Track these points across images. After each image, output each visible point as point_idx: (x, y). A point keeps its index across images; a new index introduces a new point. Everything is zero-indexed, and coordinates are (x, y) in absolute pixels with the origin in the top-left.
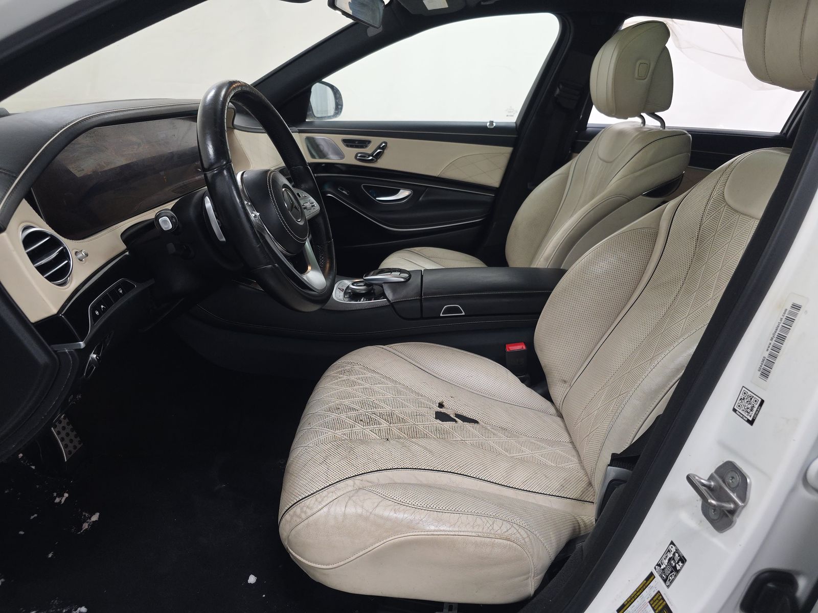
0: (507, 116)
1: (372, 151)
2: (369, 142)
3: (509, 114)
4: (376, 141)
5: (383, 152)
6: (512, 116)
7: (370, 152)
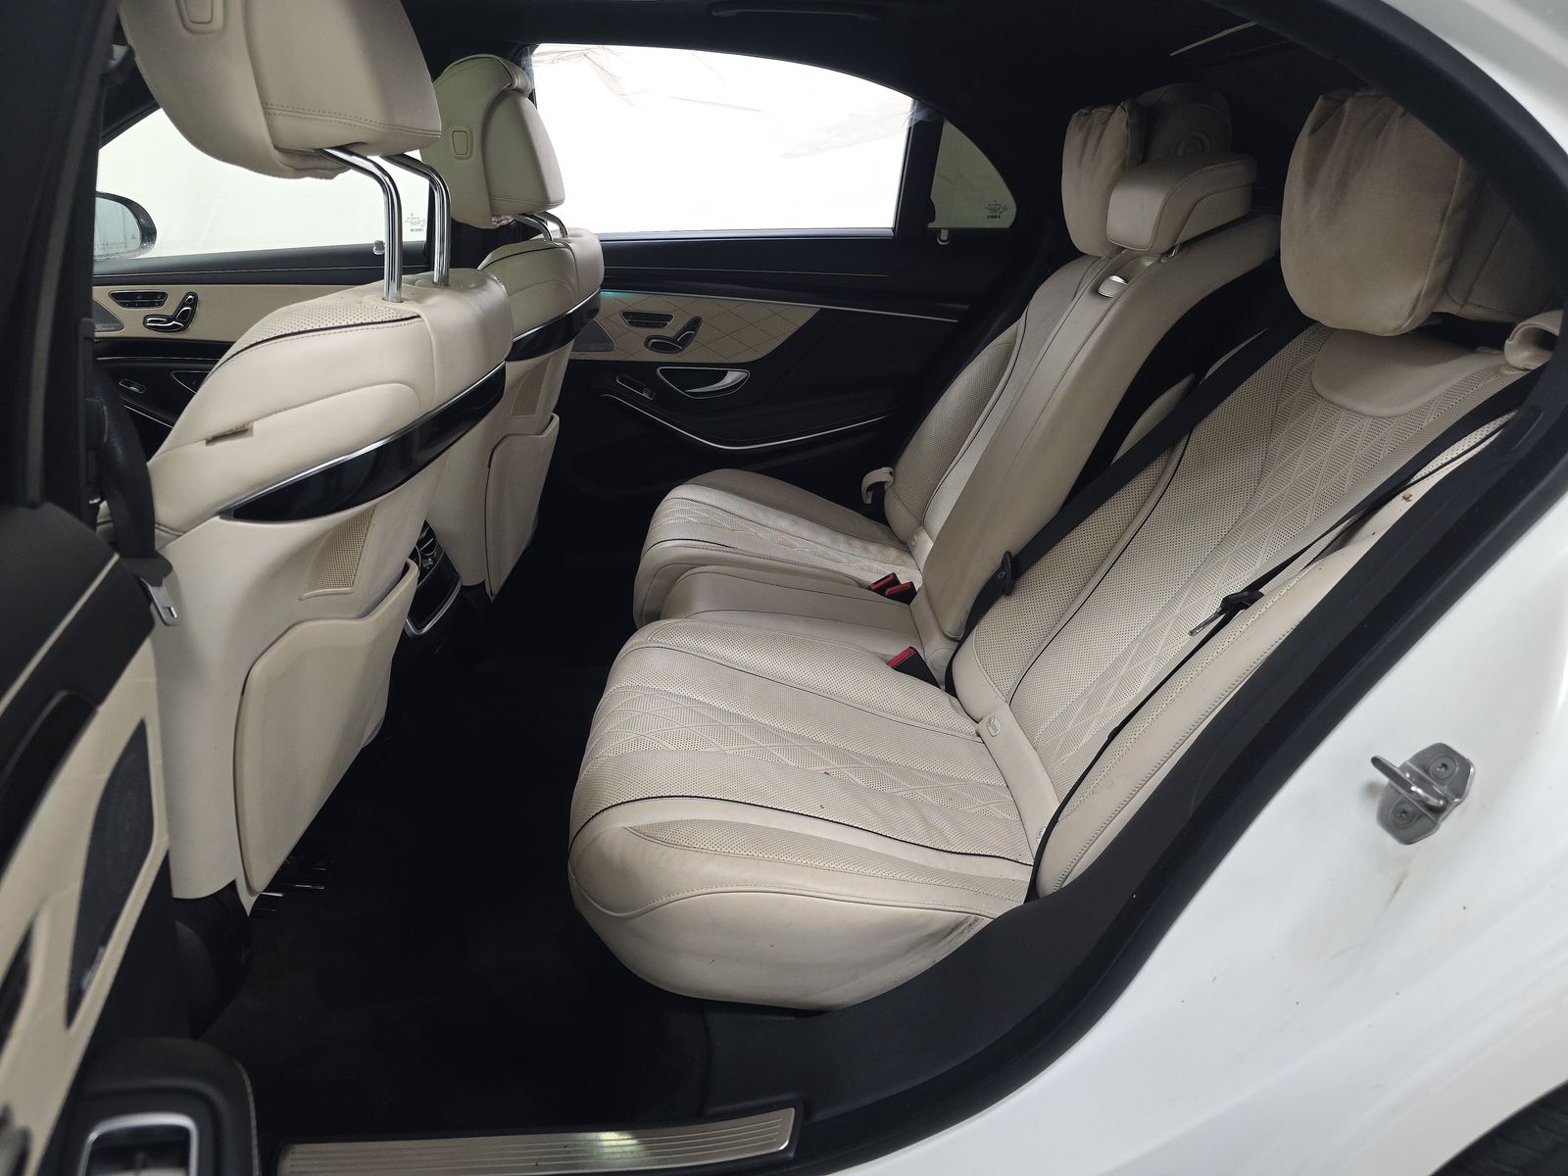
0: (412, 230)
1: (173, 311)
2: (164, 295)
3: (414, 227)
4: (176, 294)
5: (193, 311)
6: (420, 230)
7: (170, 313)
